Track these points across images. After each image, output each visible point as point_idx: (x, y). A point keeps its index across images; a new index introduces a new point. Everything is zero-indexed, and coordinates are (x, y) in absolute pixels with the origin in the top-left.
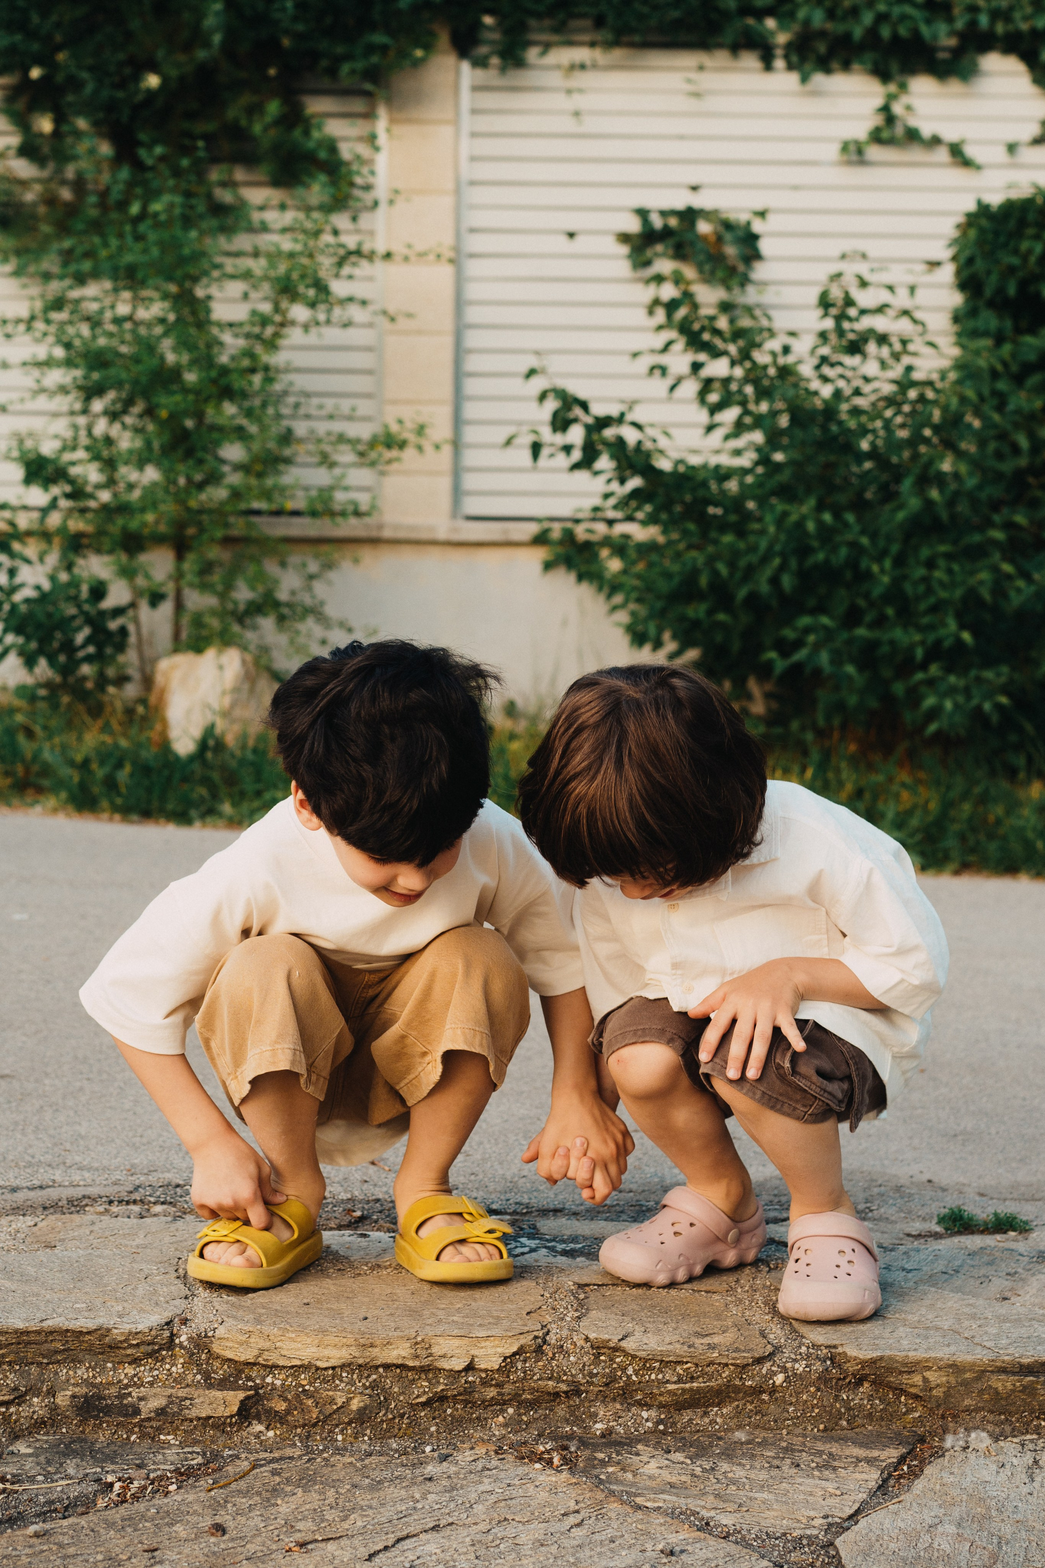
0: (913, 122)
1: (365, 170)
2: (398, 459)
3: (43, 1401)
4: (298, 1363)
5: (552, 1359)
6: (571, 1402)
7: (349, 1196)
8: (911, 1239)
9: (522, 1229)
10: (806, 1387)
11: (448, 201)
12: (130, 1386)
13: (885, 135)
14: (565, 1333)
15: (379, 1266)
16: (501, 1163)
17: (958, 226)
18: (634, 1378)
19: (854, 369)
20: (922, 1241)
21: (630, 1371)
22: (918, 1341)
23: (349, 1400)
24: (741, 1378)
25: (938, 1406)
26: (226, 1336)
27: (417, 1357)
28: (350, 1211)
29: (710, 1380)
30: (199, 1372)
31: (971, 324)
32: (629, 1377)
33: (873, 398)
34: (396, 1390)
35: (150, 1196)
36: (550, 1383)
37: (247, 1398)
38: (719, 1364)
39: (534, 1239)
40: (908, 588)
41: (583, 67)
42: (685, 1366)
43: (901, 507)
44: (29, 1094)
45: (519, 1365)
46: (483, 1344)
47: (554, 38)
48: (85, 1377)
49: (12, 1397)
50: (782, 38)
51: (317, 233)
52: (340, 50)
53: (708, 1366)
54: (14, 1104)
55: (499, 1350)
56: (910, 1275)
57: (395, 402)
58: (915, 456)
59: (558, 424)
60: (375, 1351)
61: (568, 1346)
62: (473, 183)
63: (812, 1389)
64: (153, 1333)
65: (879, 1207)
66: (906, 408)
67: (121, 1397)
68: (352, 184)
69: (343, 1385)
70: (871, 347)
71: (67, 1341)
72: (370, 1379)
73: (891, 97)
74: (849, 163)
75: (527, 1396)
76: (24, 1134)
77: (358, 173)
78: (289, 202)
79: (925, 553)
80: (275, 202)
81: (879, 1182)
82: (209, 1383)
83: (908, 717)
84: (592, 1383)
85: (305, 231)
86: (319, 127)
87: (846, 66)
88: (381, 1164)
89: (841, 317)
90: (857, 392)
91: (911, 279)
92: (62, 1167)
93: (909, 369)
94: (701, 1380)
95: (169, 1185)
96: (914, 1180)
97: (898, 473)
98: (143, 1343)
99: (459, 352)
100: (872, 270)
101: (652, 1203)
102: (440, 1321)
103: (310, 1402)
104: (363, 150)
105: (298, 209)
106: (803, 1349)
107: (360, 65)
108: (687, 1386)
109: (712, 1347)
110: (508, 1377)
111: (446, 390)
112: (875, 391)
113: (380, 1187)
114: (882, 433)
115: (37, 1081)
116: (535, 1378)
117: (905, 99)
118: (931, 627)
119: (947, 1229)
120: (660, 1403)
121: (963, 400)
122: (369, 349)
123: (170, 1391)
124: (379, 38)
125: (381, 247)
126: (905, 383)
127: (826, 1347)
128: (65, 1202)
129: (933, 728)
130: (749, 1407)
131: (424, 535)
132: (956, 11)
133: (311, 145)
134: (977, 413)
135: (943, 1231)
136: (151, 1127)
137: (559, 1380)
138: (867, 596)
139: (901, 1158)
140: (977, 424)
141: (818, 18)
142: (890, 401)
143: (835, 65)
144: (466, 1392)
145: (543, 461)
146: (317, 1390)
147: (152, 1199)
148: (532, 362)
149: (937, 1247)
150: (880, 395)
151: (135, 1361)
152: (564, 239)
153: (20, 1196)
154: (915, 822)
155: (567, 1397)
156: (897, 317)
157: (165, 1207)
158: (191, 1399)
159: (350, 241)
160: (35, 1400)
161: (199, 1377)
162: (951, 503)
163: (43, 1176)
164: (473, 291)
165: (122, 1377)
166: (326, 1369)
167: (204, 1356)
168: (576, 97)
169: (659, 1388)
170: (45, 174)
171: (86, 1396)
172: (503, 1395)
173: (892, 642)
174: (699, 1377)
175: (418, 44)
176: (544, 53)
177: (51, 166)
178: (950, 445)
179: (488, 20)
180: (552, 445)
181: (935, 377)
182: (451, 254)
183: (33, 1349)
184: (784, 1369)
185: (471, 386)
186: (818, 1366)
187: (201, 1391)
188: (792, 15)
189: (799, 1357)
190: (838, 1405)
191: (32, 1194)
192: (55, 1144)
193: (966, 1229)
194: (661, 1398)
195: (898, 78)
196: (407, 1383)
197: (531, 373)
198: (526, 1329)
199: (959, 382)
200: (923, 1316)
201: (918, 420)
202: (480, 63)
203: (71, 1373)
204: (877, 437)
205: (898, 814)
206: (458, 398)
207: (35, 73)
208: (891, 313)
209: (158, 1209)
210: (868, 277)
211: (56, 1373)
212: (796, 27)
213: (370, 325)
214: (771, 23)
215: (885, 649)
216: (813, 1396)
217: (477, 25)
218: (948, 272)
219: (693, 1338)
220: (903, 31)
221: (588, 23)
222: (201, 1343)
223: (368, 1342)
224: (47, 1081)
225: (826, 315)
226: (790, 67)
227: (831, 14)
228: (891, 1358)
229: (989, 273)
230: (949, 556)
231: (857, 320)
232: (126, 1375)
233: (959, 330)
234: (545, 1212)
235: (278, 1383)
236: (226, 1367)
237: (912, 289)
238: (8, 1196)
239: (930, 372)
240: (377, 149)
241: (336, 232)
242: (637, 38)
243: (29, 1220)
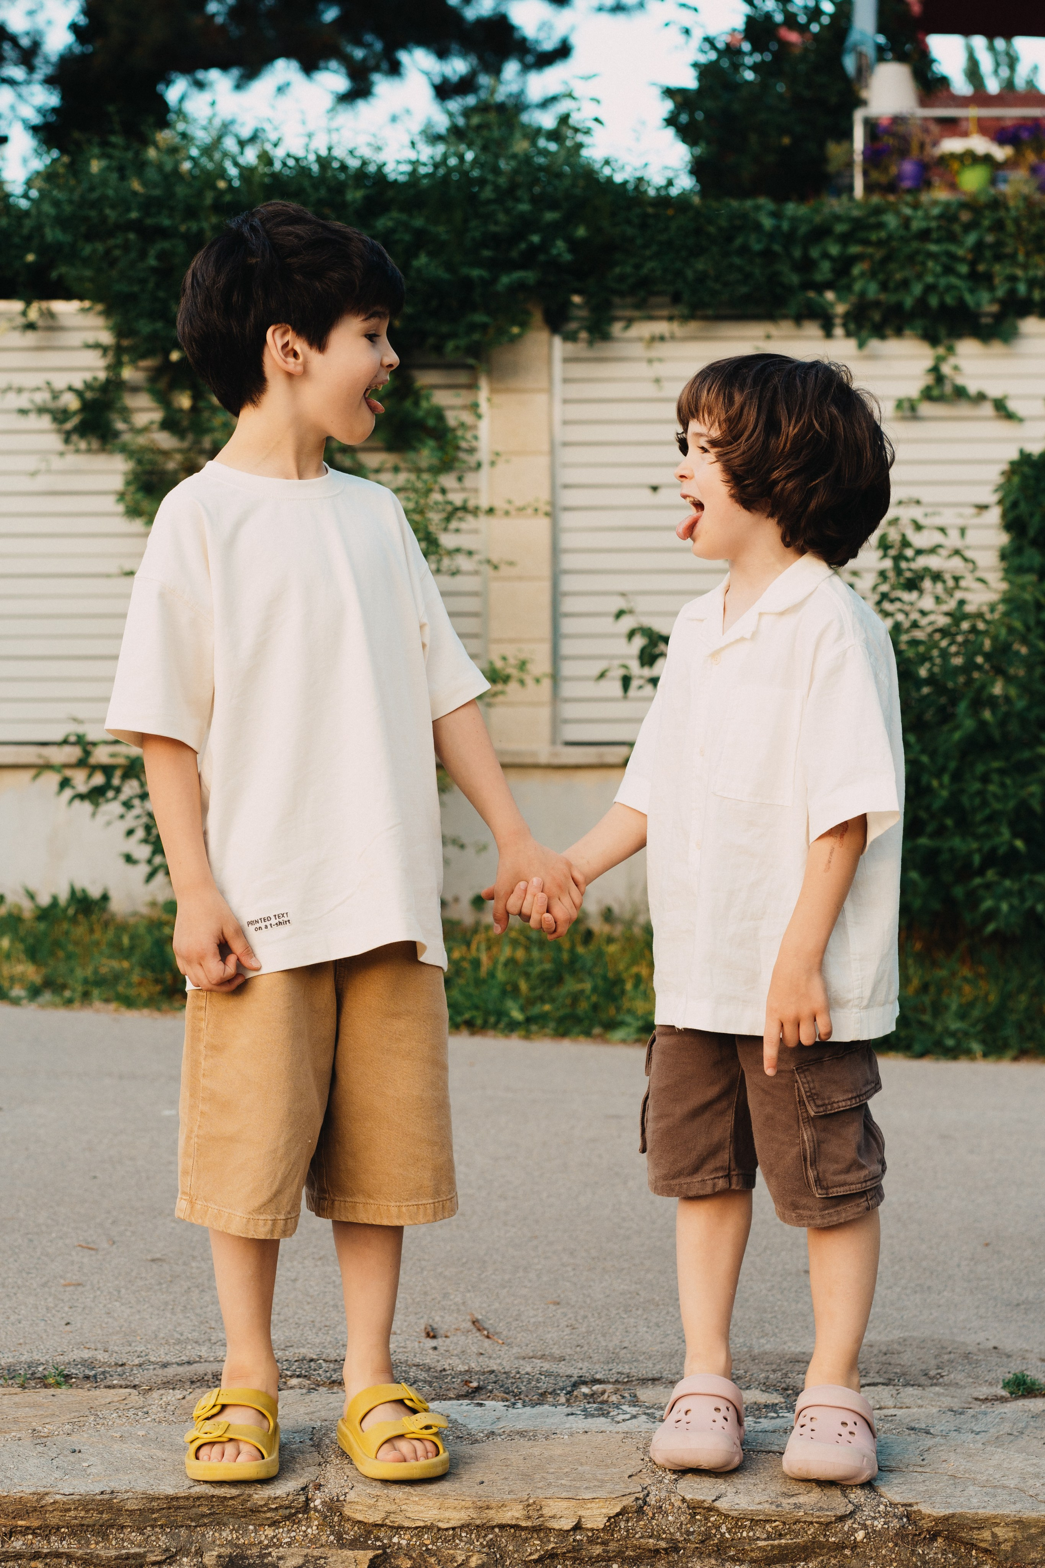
0: (960, 381)
1: (469, 435)
2: (502, 693)
3: (192, 1560)
4: (422, 1524)
5: (653, 1518)
6: (671, 1559)
7: (467, 1368)
8: (979, 1402)
9: (623, 1397)
10: (885, 1543)
11: (543, 461)
12: (270, 1546)
13: (936, 392)
14: (663, 1494)
15: (493, 1433)
16: (604, 1335)
17: (1003, 473)
18: (727, 1535)
19: (912, 604)
20: (989, 1404)
21: (723, 1529)
22: (986, 1499)
23: (468, 1558)
24: (825, 1535)
25: (1007, 1559)
26: (356, 1500)
27: (529, 1517)
28: (467, 1382)
29: (796, 1537)
30: (332, 1533)
31: (1017, 561)
32: (723, 1535)
33: (929, 629)
34: (511, 1548)
35: (287, 1370)
36: (651, 1541)
37: (376, 1557)
38: (805, 1522)
39: (634, 1406)
40: (965, 800)
41: (662, 339)
42: (774, 1525)
43: (957, 727)
44: (178, 1276)
45: (622, 1525)
46: (589, 1506)
47: (637, 313)
48: (229, 1538)
49: (164, 1557)
50: (840, 309)
51: (429, 491)
52: (445, 329)
53: (795, 1524)
54: (164, 1286)
55: (604, 1511)
56: (978, 1437)
57: (499, 641)
58: (970, 681)
59: (646, 658)
60: (491, 1513)
61: (666, 1506)
62: (565, 444)
63: (891, 1545)
64: (290, 1497)
65: (949, 1373)
66: (960, 639)
67: (262, 1556)
68: (458, 448)
69: (463, 1544)
70: (927, 584)
71: (213, 1506)
72: (487, 1539)
73: (940, 359)
74: (904, 419)
75: (630, 1553)
76: (173, 1312)
77: (463, 438)
78: (402, 465)
79: (980, 769)
80: (389, 465)
81: (949, 1349)
82: (341, 1543)
83: (968, 917)
84: (689, 1541)
85: (415, 490)
86: (428, 398)
87: (899, 333)
88: (495, 1337)
89: (898, 558)
90: (915, 625)
91: (961, 522)
92: (208, 1344)
93: (962, 603)
94: (788, 1537)
95: (304, 1359)
96: (981, 1347)
97: (954, 698)
98: (281, 1507)
99: (556, 596)
100: (926, 515)
101: (742, 1372)
102: (550, 1484)
103: (432, 1560)
104: (467, 417)
105: (410, 470)
106: (882, 1508)
107: (463, 342)
108: (776, 1542)
109: (797, 1506)
110: (612, 1535)
111: (545, 630)
112: (931, 623)
113: (495, 1359)
114: (938, 661)
115: (185, 1264)
116: (637, 1536)
117: (952, 361)
118: (987, 836)
119: (1011, 1393)
120: (752, 1558)
121: (1011, 630)
122: (475, 594)
123: (306, 1551)
124: (480, 318)
125: (484, 504)
126: (958, 616)
127: (902, 1506)
128: (211, 1377)
129: (991, 928)
130: (833, 1561)
131: (528, 760)
132: (997, 281)
133: (420, 414)
134: (1024, 641)
135: (1009, 1395)
136: (288, 1306)
137: (659, 1538)
138: (928, 808)
139: (968, 1327)
140: (1024, 650)
141: (873, 290)
142: (944, 632)
143: (889, 332)
144: (574, 1550)
145: (632, 692)
146: (438, 1549)
147: (289, 1373)
148: (620, 603)
149: (1002, 1410)
150: (936, 627)
151: (274, 1524)
152: (648, 492)
153: (170, 1371)
154: (976, 1013)
155: (667, 1553)
156: (950, 556)
157: (300, 1380)
158: (325, 1558)
159: (457, 498)
160: (185, 1560)
161: (332, 1538)
162: (1003, 723)
163: (191, 1352)
164: (567, 541)
165: (263, 1538)
166: (447, 1529)
167: (336, 1519)
168: (656, 365)
169: (750, 1544)
170: (185, 444)
171: (230, 1556)
172: (608, 1552)
173: (952, 850)
174: (786, 1534)
175: (514, 322)
176: (627, 327)
177: (190, 437)
178: (999, 671)
179: (577, 299)
180: (641, 677)
181: (985, 609)
182: (548, 508)
183: (182, 1513)
184: (864, 1527)
185: (568, 626)
186: (895, 1523)
187: (334, 1551)
188: (849, 288)
189: (877, 1515)
190: (914, 1559)
191: (180, 1370)
192: (202, 1323)
193: (1029, 1393)
194: (752, 1554)
195: (946, 342)
196: (520, 1541)
197: (620, 614)
198: (628, 1491)
199: (1006, 614)
200: (991, 1475)
201: (970, 648)
202: (570, 337)
203: (217, 1534)
204: (933, 665)
205: (961, 1006)
206: (556, 636)
207: (175, 356)
208: (943, 552)
209: (294, 1381)
210: (922, 521)
211: (203, 1535)
212: (853, 299)
213: (476, 573)
214: (830, 296)
215: (945, 856)
216: (892, 1551)
217: (568, 303)
218: (994, 515)
219: (780, 1499)
220: (949, 300)
221: (666, 299)
222: (334, 1507)
223: (484, 1505)
224: (194, 1264)
225: (885, 556)
226: (848, 334)
227: (884, 287)
228: (961, 1515)
229: (1032, 515)
230: (1002, 772)
231: (913, 559)
232: (266, 1536)
233: (1006, 567)
234: (644, 1381)
235: (404, 1542)
236: (356, 1528)
237: (963, 531)
238: (160, 1372)
239: (980, 605)
240: (479, 416)
241: (443, 491)
242: (710, 312)
243: (179, 1394)
